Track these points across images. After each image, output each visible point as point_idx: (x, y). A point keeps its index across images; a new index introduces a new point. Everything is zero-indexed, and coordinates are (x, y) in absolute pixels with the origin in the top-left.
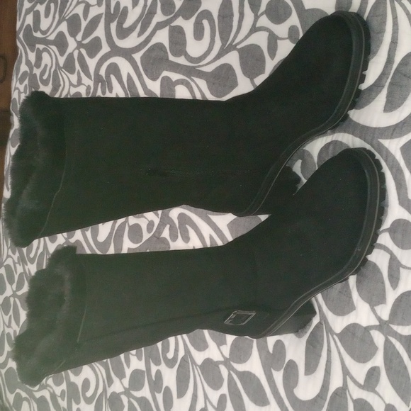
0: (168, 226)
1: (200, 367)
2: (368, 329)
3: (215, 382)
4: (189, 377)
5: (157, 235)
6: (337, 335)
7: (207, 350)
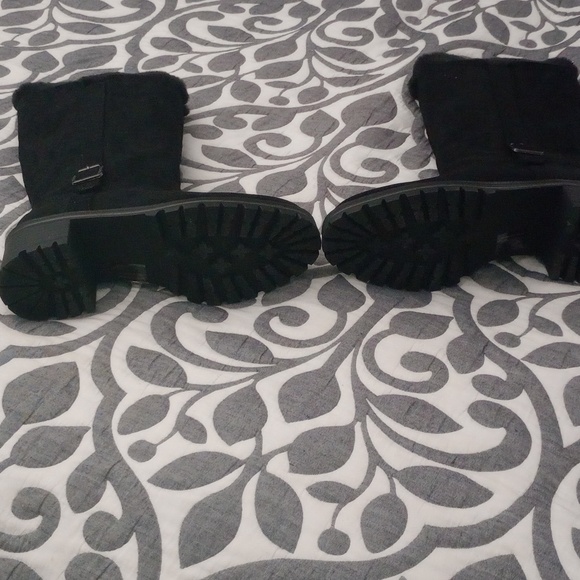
0: (408, 38)
1: (238, 52)
2: (256, 434)
3: (217, 64)
4: (229, 40)
5: (401, 26)
7: (254, 60)
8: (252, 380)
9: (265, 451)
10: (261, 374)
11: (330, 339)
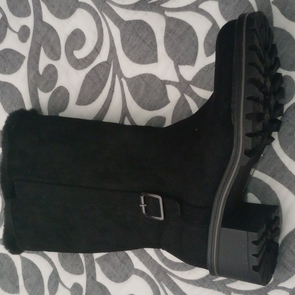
2: (165, 83)
6: (126, 79)
8: (123, 80)
9: (176, 80)
10: (118, 72)
11: (100, 19)
